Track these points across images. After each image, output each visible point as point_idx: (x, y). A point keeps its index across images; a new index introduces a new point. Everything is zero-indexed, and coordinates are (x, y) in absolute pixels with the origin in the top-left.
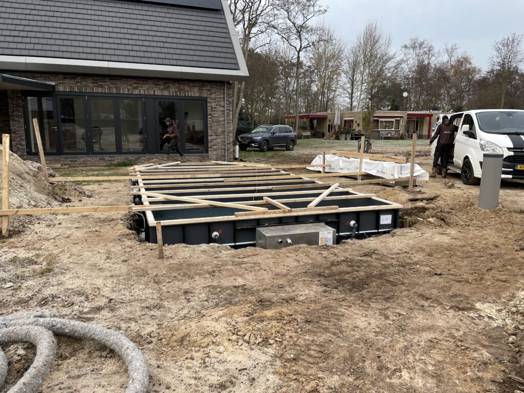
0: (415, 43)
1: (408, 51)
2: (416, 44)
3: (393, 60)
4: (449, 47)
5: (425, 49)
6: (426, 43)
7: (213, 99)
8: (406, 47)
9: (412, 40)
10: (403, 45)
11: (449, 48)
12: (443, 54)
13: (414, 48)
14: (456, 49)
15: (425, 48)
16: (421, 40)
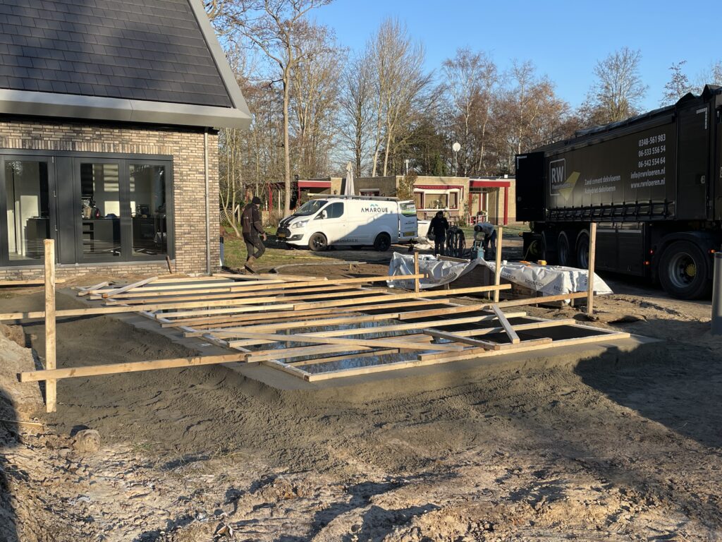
0: (464, 58)
1: (453, 71)
2: (467, 60)
3: (427, 85)
4: (520, 66)
5: (483, 69)
6: (482, 58)
7: (184, 159)
8: (449, 63)
9: (459, 52)
10: (446, 61)
11: (519, 68)
12: (511, 78)
13: (463, 66)
14: (530, 70)
15: (481, 66)
16: (474, 52)
